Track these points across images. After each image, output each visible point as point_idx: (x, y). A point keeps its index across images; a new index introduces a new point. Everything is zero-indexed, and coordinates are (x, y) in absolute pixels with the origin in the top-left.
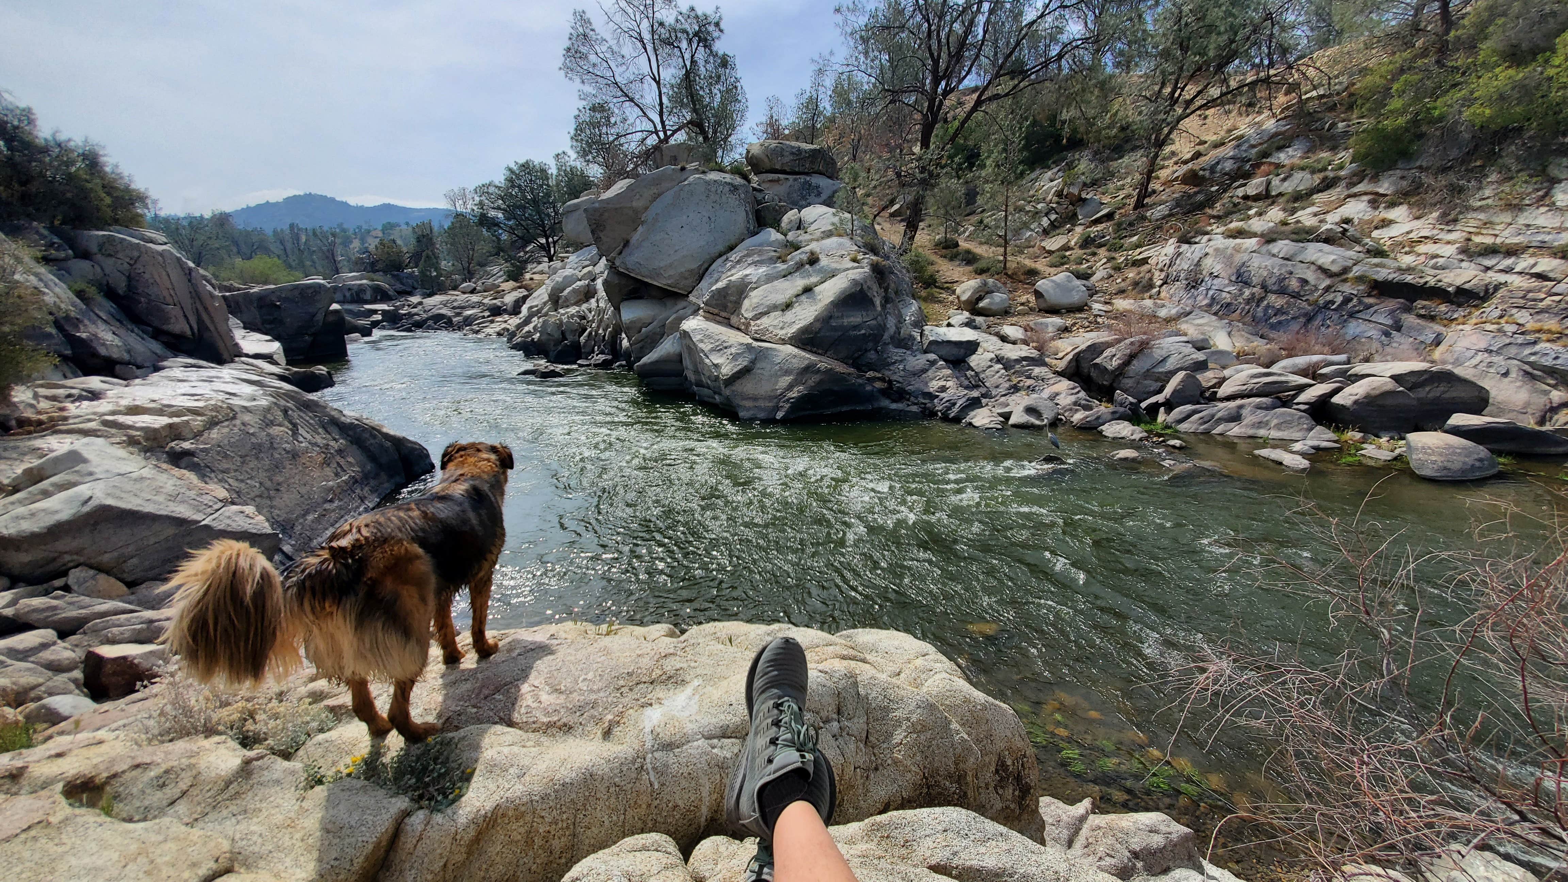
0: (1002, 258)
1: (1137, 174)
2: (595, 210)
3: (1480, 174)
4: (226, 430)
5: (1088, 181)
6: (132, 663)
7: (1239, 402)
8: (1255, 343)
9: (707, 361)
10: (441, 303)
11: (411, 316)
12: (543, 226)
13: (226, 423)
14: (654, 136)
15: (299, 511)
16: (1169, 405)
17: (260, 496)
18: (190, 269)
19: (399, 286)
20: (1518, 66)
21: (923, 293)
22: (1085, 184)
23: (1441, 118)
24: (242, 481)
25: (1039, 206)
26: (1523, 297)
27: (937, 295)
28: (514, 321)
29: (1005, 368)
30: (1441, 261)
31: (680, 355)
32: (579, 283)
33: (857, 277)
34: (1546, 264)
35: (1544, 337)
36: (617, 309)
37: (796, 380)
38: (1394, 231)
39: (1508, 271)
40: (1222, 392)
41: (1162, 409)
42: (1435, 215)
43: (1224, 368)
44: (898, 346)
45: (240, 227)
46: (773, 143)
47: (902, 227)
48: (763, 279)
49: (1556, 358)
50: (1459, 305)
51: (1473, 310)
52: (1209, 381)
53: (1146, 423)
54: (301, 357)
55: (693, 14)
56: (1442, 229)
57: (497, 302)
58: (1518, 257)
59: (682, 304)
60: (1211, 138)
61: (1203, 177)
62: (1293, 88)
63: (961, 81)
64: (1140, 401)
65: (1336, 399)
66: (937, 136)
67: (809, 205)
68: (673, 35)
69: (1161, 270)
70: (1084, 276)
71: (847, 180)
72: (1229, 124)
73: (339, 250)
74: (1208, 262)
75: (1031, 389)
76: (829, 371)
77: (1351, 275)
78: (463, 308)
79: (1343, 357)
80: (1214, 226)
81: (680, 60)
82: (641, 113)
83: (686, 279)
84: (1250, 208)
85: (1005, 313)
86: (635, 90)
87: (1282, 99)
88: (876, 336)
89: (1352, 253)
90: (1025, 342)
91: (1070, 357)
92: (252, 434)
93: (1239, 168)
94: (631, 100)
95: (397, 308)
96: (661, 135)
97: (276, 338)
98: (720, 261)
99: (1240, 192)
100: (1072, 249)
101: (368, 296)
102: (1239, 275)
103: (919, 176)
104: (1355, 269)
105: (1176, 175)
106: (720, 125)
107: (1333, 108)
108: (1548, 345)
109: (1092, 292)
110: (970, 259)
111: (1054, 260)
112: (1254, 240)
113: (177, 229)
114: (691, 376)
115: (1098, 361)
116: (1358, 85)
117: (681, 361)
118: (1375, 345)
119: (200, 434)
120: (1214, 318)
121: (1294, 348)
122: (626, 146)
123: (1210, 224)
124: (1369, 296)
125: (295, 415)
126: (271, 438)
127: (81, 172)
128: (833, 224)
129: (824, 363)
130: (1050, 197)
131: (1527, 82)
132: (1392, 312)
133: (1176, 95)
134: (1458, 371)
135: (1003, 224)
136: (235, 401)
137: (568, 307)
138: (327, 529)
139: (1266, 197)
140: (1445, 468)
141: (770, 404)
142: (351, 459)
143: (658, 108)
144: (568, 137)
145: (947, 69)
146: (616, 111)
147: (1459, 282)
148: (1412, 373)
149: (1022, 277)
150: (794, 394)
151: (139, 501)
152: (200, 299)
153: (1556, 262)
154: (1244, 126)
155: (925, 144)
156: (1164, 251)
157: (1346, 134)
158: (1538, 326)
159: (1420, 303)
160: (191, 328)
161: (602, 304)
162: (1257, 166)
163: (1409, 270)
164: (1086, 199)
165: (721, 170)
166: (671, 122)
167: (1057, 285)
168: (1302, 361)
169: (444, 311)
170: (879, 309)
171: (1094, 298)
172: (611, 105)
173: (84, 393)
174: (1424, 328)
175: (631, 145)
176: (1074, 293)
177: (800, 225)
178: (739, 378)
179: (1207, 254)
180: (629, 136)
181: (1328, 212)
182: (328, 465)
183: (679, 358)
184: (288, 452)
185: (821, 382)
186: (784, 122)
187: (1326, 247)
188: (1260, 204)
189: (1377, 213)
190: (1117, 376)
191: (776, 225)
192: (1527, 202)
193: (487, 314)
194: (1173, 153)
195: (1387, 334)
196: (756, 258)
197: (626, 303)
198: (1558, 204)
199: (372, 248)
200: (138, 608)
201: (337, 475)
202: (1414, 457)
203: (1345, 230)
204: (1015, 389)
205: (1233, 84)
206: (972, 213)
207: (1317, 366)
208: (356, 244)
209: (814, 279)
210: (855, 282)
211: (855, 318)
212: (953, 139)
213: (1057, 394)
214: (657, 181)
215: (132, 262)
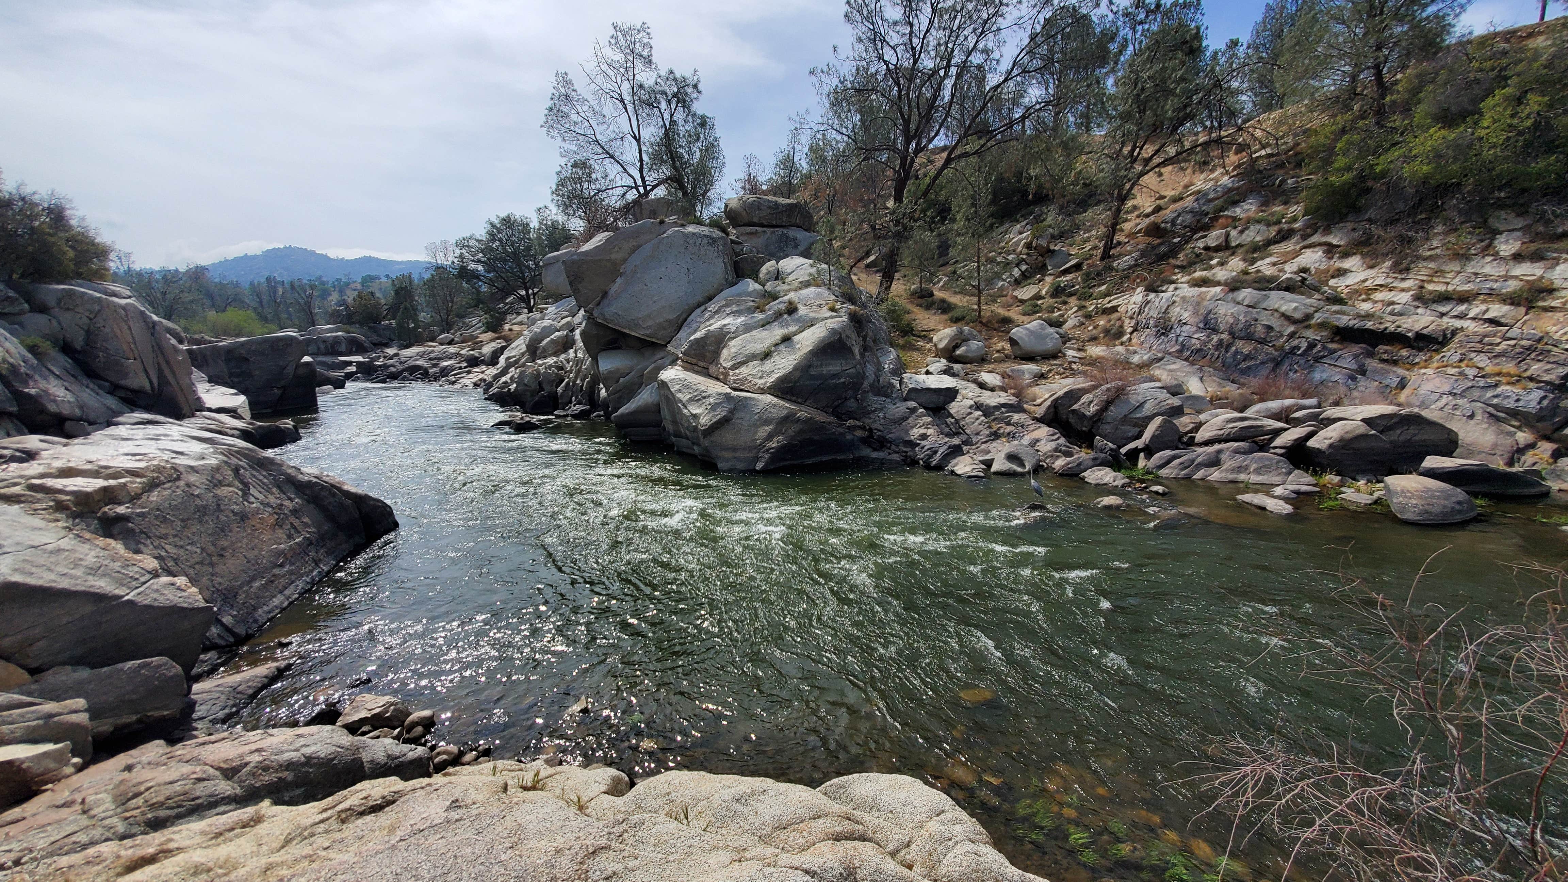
0: (976, 307)
1: (1101, 226)
2: (574, 262)
3: (1426, 226)
4: (167, 493)
5: (1056, 233)
6: (19, 767)
7: (1217, 447)
8: (1227, 388)
9: (685, 411)
10: (418, 354)
11: (386, 367)
12: (523, 278)
13: (169, 485)
14: (634, 191)
15: (244, 577)
16: (1149, 451)
17: (201, 563)
18: (154, 323)
19: (375, 338)
20: (1450, 127)
21: (901, 341)
22: (1053, 237)
23: (1384, 174)
24: (181, 547)
25: (1010, 257)
26: (1480, 342)
27: (914, 343)
28: (492, 372)
29: (985, 415)
30: (1398, 308)
31: (658, 405)
32: (557, 334)
33: (835, 326)
34: (1497, 310)
35: (1504, 380)
36: (595, 360)
37: (775, 429)
38: (1351, 280)
39: (1462, 316)
40: (1200, 436)
41: (1142, 455)
42: (1388, 264)
43: (1199, 412)
44: (878, 394)
45: (217, 280)
46: (751, 198)
47: (878, 277)
48: (741, 329)
49: (1518, 400)
50: (1420, 350)
51: (1433, 354)
52: (1185, 426)
53: (1126, 468)
54: (269, 411)
55: (671, 77)
56: (1396, 278)
57: (475, 353)
58: (1470, 304)
59: (662, 354)
60: (1169, 193)
61: (1165, 229)
62: (1242, 148)
63: (930, 141)
64: (1120, 447)
65: (1312, 443)
66: (909, 191)
67: (786, 256)
68: (653, 96)
69: (1131, 318)
70: (1057, 324)
71: (823, 233)
72: (1186, 180)
73: (316, 303)
74: (1176, 311)
75: (1011, 436)
76: (808, 421)
77: (1313, 322)
78: (440, 359)
79: (1313, 401)
80: (1179, 276)
81: (660, 120)
82: (621, 169)
83: (665, 329)
84: (1212, 259)
85: (982, 360)
86: (616, 148)
87: (1233, 158)
88: (855, 384)
89: (1312, 301)
90: (1003, 389)
91: (1048, 403)
92: (197, 496)
93: (1198, 221)
94: (612, 157)
95: (373, 360)
96: (641, 190)
97: (242, 391)
98: (698, 311)
99: (1201, 244)
100: (1043, 298)
101: (343, 348)
102: (1206, 322)
103: (893, 229)
104: (1317, 315)
105: (1139, 227)
106: (699, 181)
107: (1281, 165)
108: (1508, 388)
109: (1065, 339)
110: (945, 308)
111: (1027, 309)
112: (1218, 289)
113: (149, 282)
114: (670, 427)
115: (1076, 407)
116: (1303, 145)
117: (659, 412)
118: (1342, 390)
119: (138, 496)
120: (1186, 363)
121: (1265, 393)
122: (607, 201)
123: (1175, 274)
124: (1332, 341)
125: (247, 474)
126: (218, 499)
127: (45, 226)
128: (811, 275)
129: (803, 413)
130: (1020, 249)
131: (1460, 141)
132: (1356, 356)
133: (1135, 154)
134: (1425, 413)
135: (976, 275)
136: (182, 461)
137: (545, 357)
138: (274, 596)
139: (1226, 247)
140: (1427, 512)
141: (750, 455)
142: (306, 520)
143: (638, 164)
144: (550, 191)
145: (917, 130)
146: (597, 167)
147: (1417, 327)
148: (1382, 417)
149: (996, 325)
150: (773, 444)
151: (52, 577)
152: (162, 353)
153: (1506, 308)
154: (1201, 182)
155: (898, 198)
156: (1133, 299)
157: (1296, 190)
158: (1497, 369)
159: (1382, 348)
160: (151, 382)
161: (580, 355)
162: (1215, 219)
163: (1368, 316)
164: (1054, 251)
165: (700, 223)
166: (651, 178)
167: (1031, 332)
168: (1274, 405)
169: (420, 363)
170: (858, 357)
171: (1068, 345)
172: (592, 162)
173: (18, 454)
174: (1388, 372)
175: (613, 200)
176: (1048, 340)
177: (778, 276)
178: (717, 428)
179: (1174, 302)
180: (610, 192)
181: (1285, 262)
182: (281, 526)
183: (657, 408)
184: (235, 514)
185: (801, 432)
186: (762, 179)
187: (1287, 295)
188: (1221, 254)
189: (1332, 262)
190: (1095, 422)
191: (755, 276)
192: (1473, 252)
193: (464, 364)
194: (1135, 208)
195: (1353, 379)
196: (734, 308)
197: (603, 354)
198: (1502, 253)
199: (350, 300)
200: (37, 700)
201: (290, 537)
202: (1395, 501)
203: (1304, 279)
204: (995, 436)
205: (1187, 145)
206: (946, 264)
207: (1289, 410)
208: (334, 297)
209: (793, 329)
210: (833, 331)
211: (834, 367)
212: (925, 193)
213: (1038, 441)
214: (635, 234)
215: (92, 316)
